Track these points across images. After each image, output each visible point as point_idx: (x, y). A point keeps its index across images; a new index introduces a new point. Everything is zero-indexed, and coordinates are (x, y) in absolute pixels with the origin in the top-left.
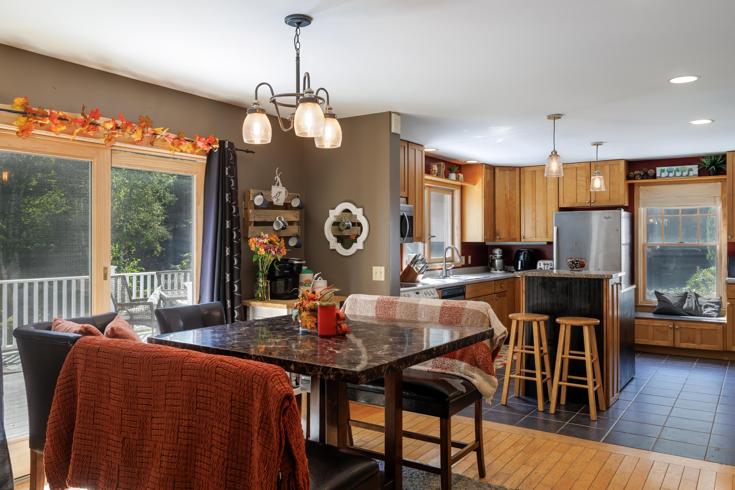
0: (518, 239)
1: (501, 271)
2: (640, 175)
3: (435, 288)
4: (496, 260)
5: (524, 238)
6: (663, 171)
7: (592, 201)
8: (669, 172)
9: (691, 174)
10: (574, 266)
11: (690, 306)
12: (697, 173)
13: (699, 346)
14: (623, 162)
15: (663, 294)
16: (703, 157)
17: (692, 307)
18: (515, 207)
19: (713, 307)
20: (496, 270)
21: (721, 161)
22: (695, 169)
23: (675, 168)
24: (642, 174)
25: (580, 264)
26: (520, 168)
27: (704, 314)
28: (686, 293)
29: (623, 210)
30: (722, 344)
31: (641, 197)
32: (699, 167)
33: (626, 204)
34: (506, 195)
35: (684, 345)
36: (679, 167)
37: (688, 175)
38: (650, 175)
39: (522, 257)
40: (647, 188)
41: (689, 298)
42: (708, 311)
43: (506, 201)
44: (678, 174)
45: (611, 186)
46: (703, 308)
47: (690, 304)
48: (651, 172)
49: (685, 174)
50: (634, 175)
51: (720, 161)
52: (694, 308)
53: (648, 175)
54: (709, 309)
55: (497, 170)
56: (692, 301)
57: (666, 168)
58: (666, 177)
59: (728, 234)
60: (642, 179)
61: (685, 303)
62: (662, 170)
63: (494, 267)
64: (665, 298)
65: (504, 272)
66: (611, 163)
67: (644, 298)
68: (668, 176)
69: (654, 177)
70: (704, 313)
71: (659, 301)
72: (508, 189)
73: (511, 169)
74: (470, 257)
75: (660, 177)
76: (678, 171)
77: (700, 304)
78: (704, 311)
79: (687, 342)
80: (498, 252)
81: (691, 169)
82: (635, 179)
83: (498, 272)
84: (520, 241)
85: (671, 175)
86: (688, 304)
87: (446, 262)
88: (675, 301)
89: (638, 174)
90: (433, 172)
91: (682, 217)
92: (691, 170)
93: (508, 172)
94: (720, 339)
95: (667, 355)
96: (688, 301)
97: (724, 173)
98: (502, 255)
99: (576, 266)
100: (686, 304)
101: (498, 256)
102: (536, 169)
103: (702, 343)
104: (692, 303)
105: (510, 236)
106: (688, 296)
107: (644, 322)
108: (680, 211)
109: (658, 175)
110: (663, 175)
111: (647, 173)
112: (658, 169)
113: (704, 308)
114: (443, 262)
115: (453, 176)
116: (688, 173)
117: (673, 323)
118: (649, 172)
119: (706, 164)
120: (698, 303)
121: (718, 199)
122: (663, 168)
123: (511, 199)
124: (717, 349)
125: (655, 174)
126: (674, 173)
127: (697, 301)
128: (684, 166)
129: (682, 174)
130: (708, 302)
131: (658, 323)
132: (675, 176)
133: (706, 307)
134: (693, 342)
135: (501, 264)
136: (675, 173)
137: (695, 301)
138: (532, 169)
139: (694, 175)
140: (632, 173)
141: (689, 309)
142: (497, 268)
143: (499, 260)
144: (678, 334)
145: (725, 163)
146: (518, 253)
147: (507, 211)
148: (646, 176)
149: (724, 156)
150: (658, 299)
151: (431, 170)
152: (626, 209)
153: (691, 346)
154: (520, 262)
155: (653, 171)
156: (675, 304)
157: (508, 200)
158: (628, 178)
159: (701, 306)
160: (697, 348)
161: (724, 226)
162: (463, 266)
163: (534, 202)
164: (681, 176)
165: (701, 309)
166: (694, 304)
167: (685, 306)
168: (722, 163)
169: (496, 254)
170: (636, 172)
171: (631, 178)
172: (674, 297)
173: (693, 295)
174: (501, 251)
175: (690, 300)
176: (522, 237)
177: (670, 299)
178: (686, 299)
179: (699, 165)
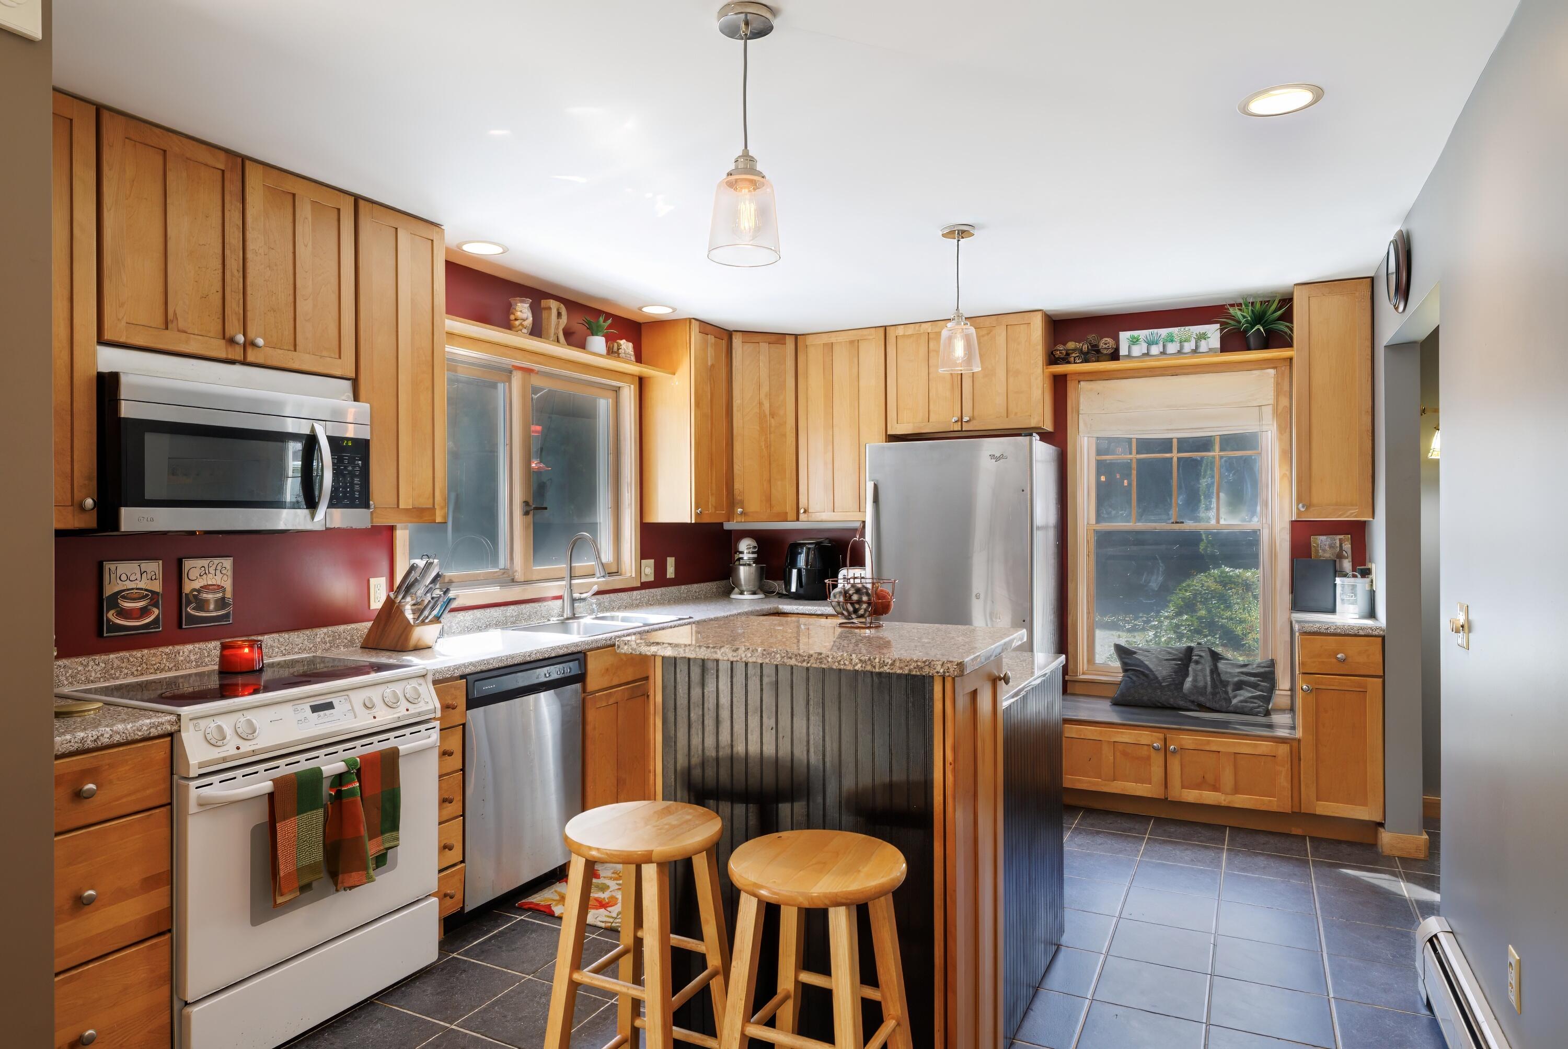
0: (792, 515)
1: (754, 593)
2: (1081, 351)
3: (430, 678)
4: (742, 568)
5: (805, 512)
6: (1135, 341)
7: (966, 419)
8: (1150, 343)
9: (1204, 346)
10: (851, 608)
11: (1201, 684)
12: (1218, 345)
13: (1230, 798)
14: (1039, 315)
15: (1135, 653)
16: (1232, 305)
17: (1205, 687)
18: (784, 435)
19: (1254, 686)
20: (742, 593)
21: (1279, 313)
22: (1213, 333)
23: (1164, 332)
24: (1085, 348)
25: (869, 603)
26: (796, 336)
27: (1236, 706)
28: (1190, 650)
29: (1036, 437)
30: (1288, 793)
31: (1083, 407)
32: (1222, 330)
33: (1049, 427)
34: (760, 404)
35: (1191, 796)
36: (1175, 330)
37: (1195, 351)
38: (1105, 352)
39: (801, 561)
40: (1099, 385)
41: (1197, 662)
42: (1242, 698)
43: (762, 418)
44: (1172, 348)
45: (1011, 380)
46: (1230, 689)
47: (1200, 678)
48: (1106, 343)
49: (1189, 347)
50: (1067, 350)
51: (1275, 311)
52: (1209, 689)
53: (1098, 351)
54: (1245, 694)
55: (737, 341)
56: (1203, 670)
57: (1142, 334)
58: (1144, 354)
59: (1299, 500)
60: (1086, 361)
61: (1187, 675)
62: (1133, 337)
63: (737, 584)
64: (1141, 664)
65: (761, 596)
66: (1012, 320)
67: (1091, 660)
68: (1147, 354)
69: (1115, 355)
70: (1234, 701)
71: (1125, 671)
72: (765, 389)
73: (773, 338)
74: (671, 562)
75: (1129, 356)
76: (1172, 341)
77: (1223, 677)
78: (1235, 697)
79: (1199, 786)
80: (746, 548)
81: (1204, 334)
82: (1069, 363)
83: (747, 596)
84: (798, 520)
85: (1155, 350)
86: (1195, 680)
87: (571, 578)
88: (1165, 673)
89: (1074, 350)
90: (517, 323)
91: (1179, 459)
92: (1202, 337)
93: (764, 346)
94: (1283, 781)
95: (1147, 818)
96: (1195, 671)
97: (1287, 343)
98: (755, 556)
99: (856, 611)
100: (1189, 679)
101: (746, 556)
102: (833, 339)
103: (1236, 790)
104: (1205, 676)
105: (771, 506)
106: (1195, 658)
107: (1089, 732)
108: (1175, 442)
109: (1123, 351)
110: (1137, 351)
111: (1097, 346)
112: (1124, 336)
113: (1234, 690)
114: (562, 579)
115: (598, 343)
116: (1197, 347)
117: (1161, 736)
118: (1102, 345)
119: (1239, 322)
120: (1219, 675)
121: (1268, 411)
122: (1135, 333)
123: (773, 415)
124: (1274, 808)
125: (1117, 350)
126: (1161, 345)
127: (1215, 671)
128: (1187, 328)
129: (1182, 347)
130: (1242, 673)
131: (1126, 736)
132: (1163, 353)
133: (1239, 686)
134: (1215, 788)
135: (753, 577)
136: (1164, 346)
137: (1212, 672)
138: (825, 339)
139: (1211, 350)
140: (1061, 347)
141: (1198, 690)
142: (744, 588)
143: (747, 568)
144: (1175, 766)
145: (1288, 316)
146: (794, 549)
147: (763, 444)
148: (1094, 354)
149: (1286, 301)
150: (1124, 664)
151: (512, 317)
152: (1045, 437)
153: (1209, 797)
154: (795, 572)
155: (1110, 341)
156: (1164, 679)
157: (765, 416)
158: (1052, 359)
159: (1225, 684)
160: (1224, 804)
161: (1281, 479)
162: (645, 586)
163: (830, 425)
164: (1180, 352)
165: (1226, 693)
166: (1209, 679)
167: (1188, 683)
168: (1281, 318)
169: (742, 553)
170: (1071, 345)
171: (1059, 358)
172: (1160, 660)
173: (1206, 655)
174: (754, 544)
175: (1199, 667)
176: (802, 511)
177: (1151, 666)
178: (1188, 666)
179: (1222, 324)
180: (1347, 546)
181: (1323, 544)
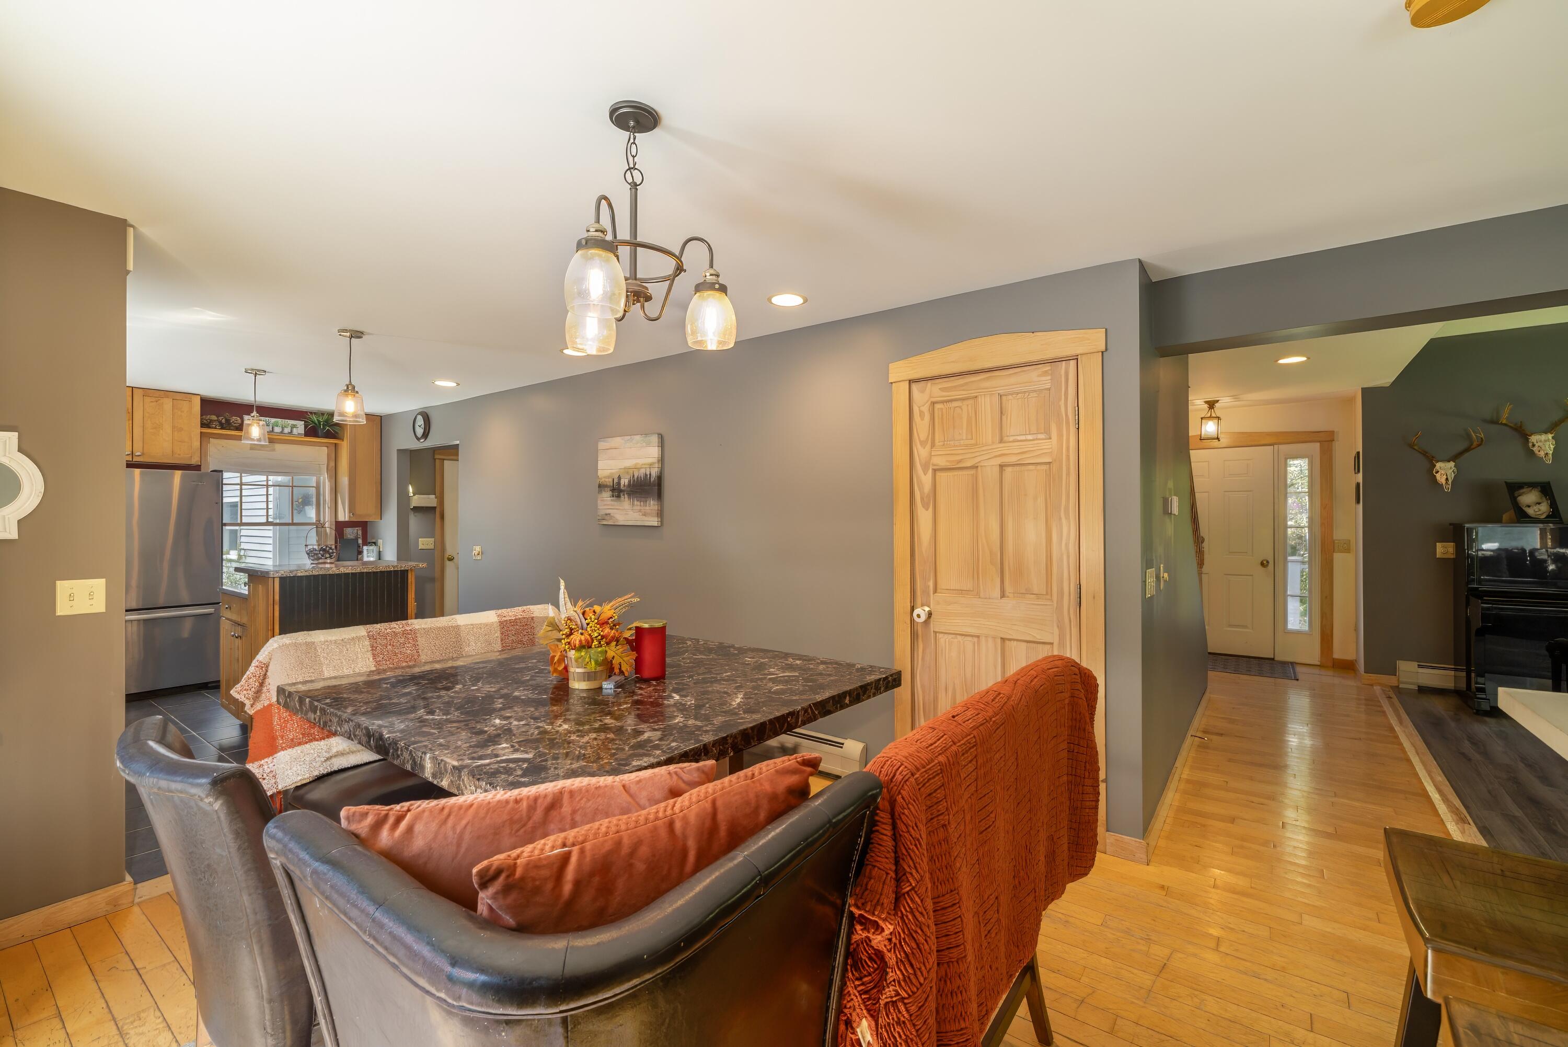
2: (220, 422)
9: (295, 431)
12: (303, 432)
14: (198, 398)
16: (311, 413)
22: (300, 426)
23: (273, 420)
24: (222, 421)
31: (212, 453)
32: (305, 425)
36: (279, 420)
37: (291, 433)
38: (233, 424)
40: (227, 441)
44: (278, 429)
48: (235, 419)
49: (287, 430)
50: (212, 421)
53: (229, 424)
57: (259, 418)
60: (221, 428)
62: (253, 420)
66: (178, 396)
69: (239, 428)
76: (278, 426)
81: (296, 425)
82: (212, 428)
89: (217, 421)
92: (293, 426)
97: (339, 438)
109: (246, 426)
111: (230, 420)
112: (247, 418)
116: (291, 431)
118: (232, 420)
119: (314, 422)
122: (255, 417)
125: (241, 425)
126: (271, 427)
128: (285, 420)
129: (283, 430)
132: (272, 431)
139: (299, 434)
140: (208, 418)
148: (226, 425)
155: (239, 420)
164: (282, 432)
170: (213, 417)
171: (207, 424)
179: (305, 422)
180: (360, 533)
181: (350, 533)
